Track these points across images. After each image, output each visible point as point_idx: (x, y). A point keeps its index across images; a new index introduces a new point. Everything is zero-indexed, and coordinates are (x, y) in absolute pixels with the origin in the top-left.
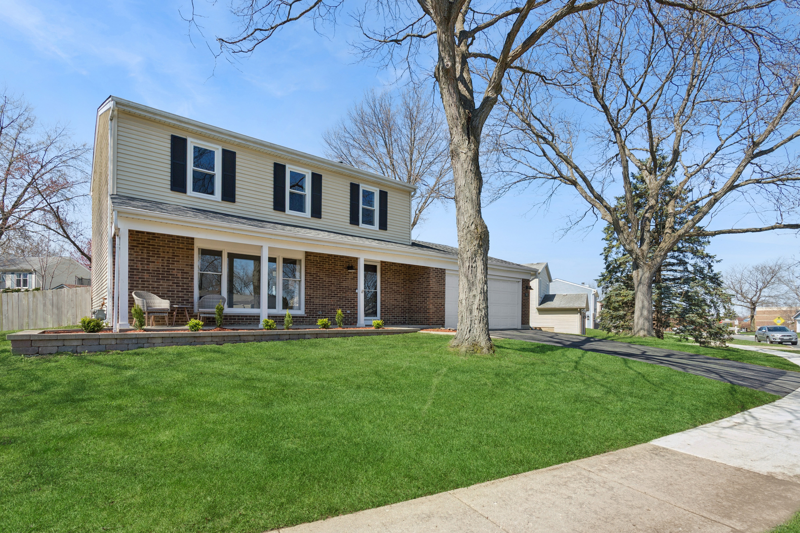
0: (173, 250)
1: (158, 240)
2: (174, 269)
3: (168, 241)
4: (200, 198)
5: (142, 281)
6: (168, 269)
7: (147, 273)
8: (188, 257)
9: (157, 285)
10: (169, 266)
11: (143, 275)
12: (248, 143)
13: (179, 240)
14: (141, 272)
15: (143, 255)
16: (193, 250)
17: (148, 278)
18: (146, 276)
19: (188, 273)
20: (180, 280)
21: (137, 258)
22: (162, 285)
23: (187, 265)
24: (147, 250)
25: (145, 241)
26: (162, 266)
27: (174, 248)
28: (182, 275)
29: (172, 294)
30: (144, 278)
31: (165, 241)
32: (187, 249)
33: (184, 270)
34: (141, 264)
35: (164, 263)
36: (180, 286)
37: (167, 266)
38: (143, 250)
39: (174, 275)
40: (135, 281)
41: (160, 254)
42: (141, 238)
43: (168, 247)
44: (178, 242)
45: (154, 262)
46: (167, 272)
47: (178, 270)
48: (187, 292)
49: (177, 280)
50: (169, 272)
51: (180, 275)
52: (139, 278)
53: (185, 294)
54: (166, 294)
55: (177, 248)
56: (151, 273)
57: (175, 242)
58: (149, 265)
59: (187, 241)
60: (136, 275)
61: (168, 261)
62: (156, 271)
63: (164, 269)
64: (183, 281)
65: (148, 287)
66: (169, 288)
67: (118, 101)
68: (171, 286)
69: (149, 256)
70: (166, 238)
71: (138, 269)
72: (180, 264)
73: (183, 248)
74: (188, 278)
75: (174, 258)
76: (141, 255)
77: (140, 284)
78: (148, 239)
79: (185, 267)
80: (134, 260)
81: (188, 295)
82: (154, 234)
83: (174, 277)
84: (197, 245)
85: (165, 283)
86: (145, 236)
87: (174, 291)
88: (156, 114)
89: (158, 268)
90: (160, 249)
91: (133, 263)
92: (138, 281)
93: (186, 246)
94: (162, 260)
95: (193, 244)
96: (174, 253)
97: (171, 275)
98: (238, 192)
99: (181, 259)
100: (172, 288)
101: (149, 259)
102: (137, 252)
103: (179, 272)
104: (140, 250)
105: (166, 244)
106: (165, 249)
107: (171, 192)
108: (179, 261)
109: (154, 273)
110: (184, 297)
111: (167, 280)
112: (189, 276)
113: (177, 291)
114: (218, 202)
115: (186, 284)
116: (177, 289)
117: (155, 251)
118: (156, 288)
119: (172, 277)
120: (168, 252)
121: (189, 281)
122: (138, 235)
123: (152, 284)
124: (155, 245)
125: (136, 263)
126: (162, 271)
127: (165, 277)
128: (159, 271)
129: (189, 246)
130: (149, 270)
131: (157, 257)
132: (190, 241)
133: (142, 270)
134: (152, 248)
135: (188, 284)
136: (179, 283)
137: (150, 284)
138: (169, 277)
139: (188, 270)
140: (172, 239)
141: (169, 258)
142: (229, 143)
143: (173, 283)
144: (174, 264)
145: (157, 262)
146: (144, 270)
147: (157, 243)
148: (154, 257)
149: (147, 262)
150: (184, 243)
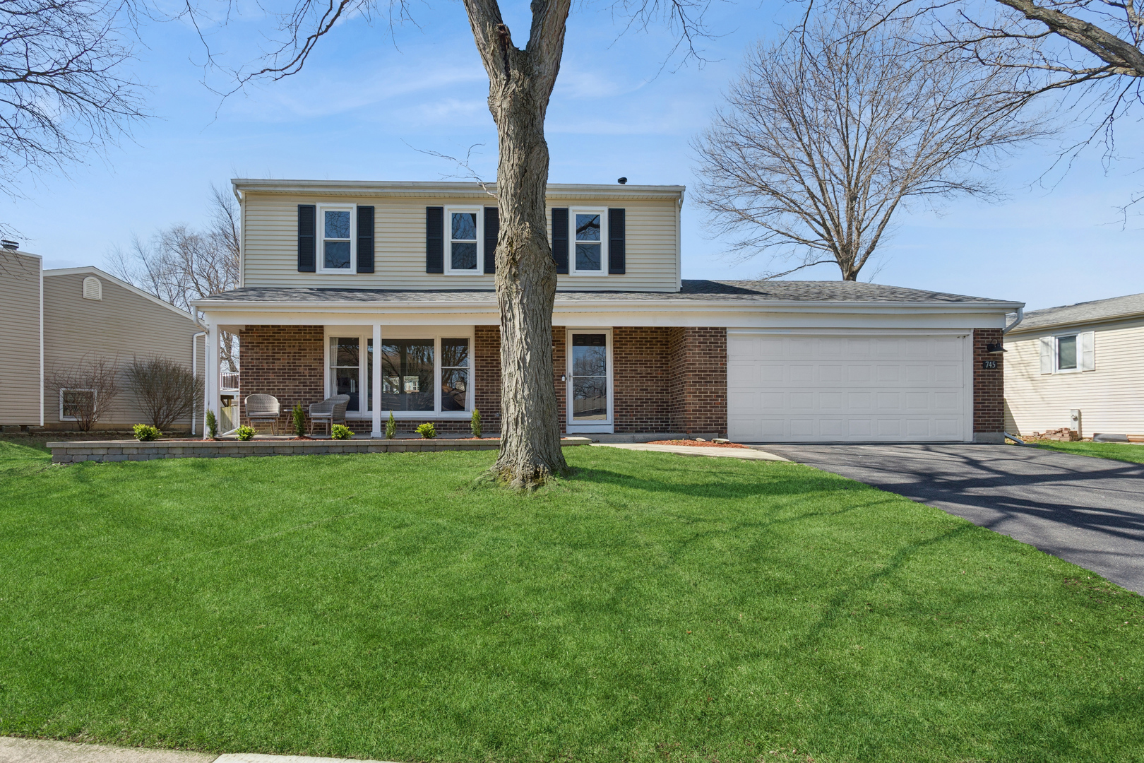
0: (299, 343)
1: (284, 333)
2: (301, 366)
3: (294, 333)
4: (331, 275)
5: (267, 383)
6: (294, 366)
7: (273, 373)
8: (316, 350)
9: (283, 386)
10: (295, 363)
11: (269, 376)
12: (386, 191)
13: (306, 330)
14: (266, 372)
15: (269, 353)
16: (322, 340)
17: (274, 379)
18: (272, 376)
19: (316, 369)
20: (307, 379)
21: (262, 356)
22: (288, 386)
23: (315, 359)
24: (272, 346)
25: (270, 336)
26: (288, 363)
27: (301, 340)
28: (310, 373)
29: (298, 396)
30: (269, 379)
31: (291, 333)
32: (315, 340)
33: (311, 366)
34: (267, 363)
35: (290, 359)
36: (307, 386)
37: (293, 363)
38: (268, 346)
39: (301, 373)
40: (261, 382)
41: (285, 349)
42: (266, 333)
43: (294, 340)
44: (305, 333)
45: (280, 359)
46: (293, 369)
47: (305, 366)
48: (315, 393)
49: (304, 379)
50: (296, 369)
51: (307, 373)
52: (265, 379)
53: (313, 396)
54: (293, 396)
55: (304, 340)
56: (276, 373)
57: (301, 333)
58: (274, 363)
59: (314, 330)
60: (261, 376)
61: (294, 356)
62: (282, 369)
63: (290, 366)
64: (311, 379)
65: (273, 389)
66: (295, 389)
67: (238, 182)
68: (297, 386)
69: (274, 353)
70: (292, 330)
71: (264, 369)
72: (308, 359)
73: (310, 340)
74: (316, 376)
75: (301, 353)
76: (266, 353)
77: (265, 386)
78: (274, 333)
79: (313, 363)
80: (259, 359)
81: (316, 396)
82: (279, 326)
83: (300, 376)
84: (328, 334)
85: (291, 383)
86: (271, 330)
87: (301, 393)
88: (276, 186)
89: (283, 366)
90: (285, 343)
91: (259, 363)
92: (264, 383)
93: (314, 336)
94: (288, 356)
95: (323, 333)
96: (300, 346)
97: (298, 373)
98: (379, 257)
99: (308, 353)
100: (299, 389)
101: (275, 356)
102: (263, 349)
103: (306, 370)
104: (266, 346)
105: (292, 336)
106: (291, 343)
107: (299, 273)
108: (306, 356)
109: (280, 373)
110: (311, 399)
111: (293, 379)
112: (318, 373)
113: (305, 393)
114: (353, 275)
115: (314, 383)
116: (304, 389)
117: (280, 346)
118: (282, 389)
119: (298, 376)
120: (294, 346)
121: (317, 379)
122: (263, 330)
123: (277, 386)
124: (280, 340)
125: (262, 363)
126: (288, 369)
127: (291, 376)
128: (285, 369)
129: (317, 337)
130: (275, 369)
131: (283, 353)
132: (319, 330)
133: (267, 369)
134: (278, 343)
135: (317, 382)
136: (305, 383)
137: (275, 386)
138: (295, 376)
139: (316, 366)
140: (299, 330)
141: (295, 353)
142: (366, 197)
143: (299, 383)
144: (300, 359)
145: (283, 359)
146: (269, 369)
147: (282, 336)
148: (280, 353)
149: (273, 359)
150: (311, 333)
